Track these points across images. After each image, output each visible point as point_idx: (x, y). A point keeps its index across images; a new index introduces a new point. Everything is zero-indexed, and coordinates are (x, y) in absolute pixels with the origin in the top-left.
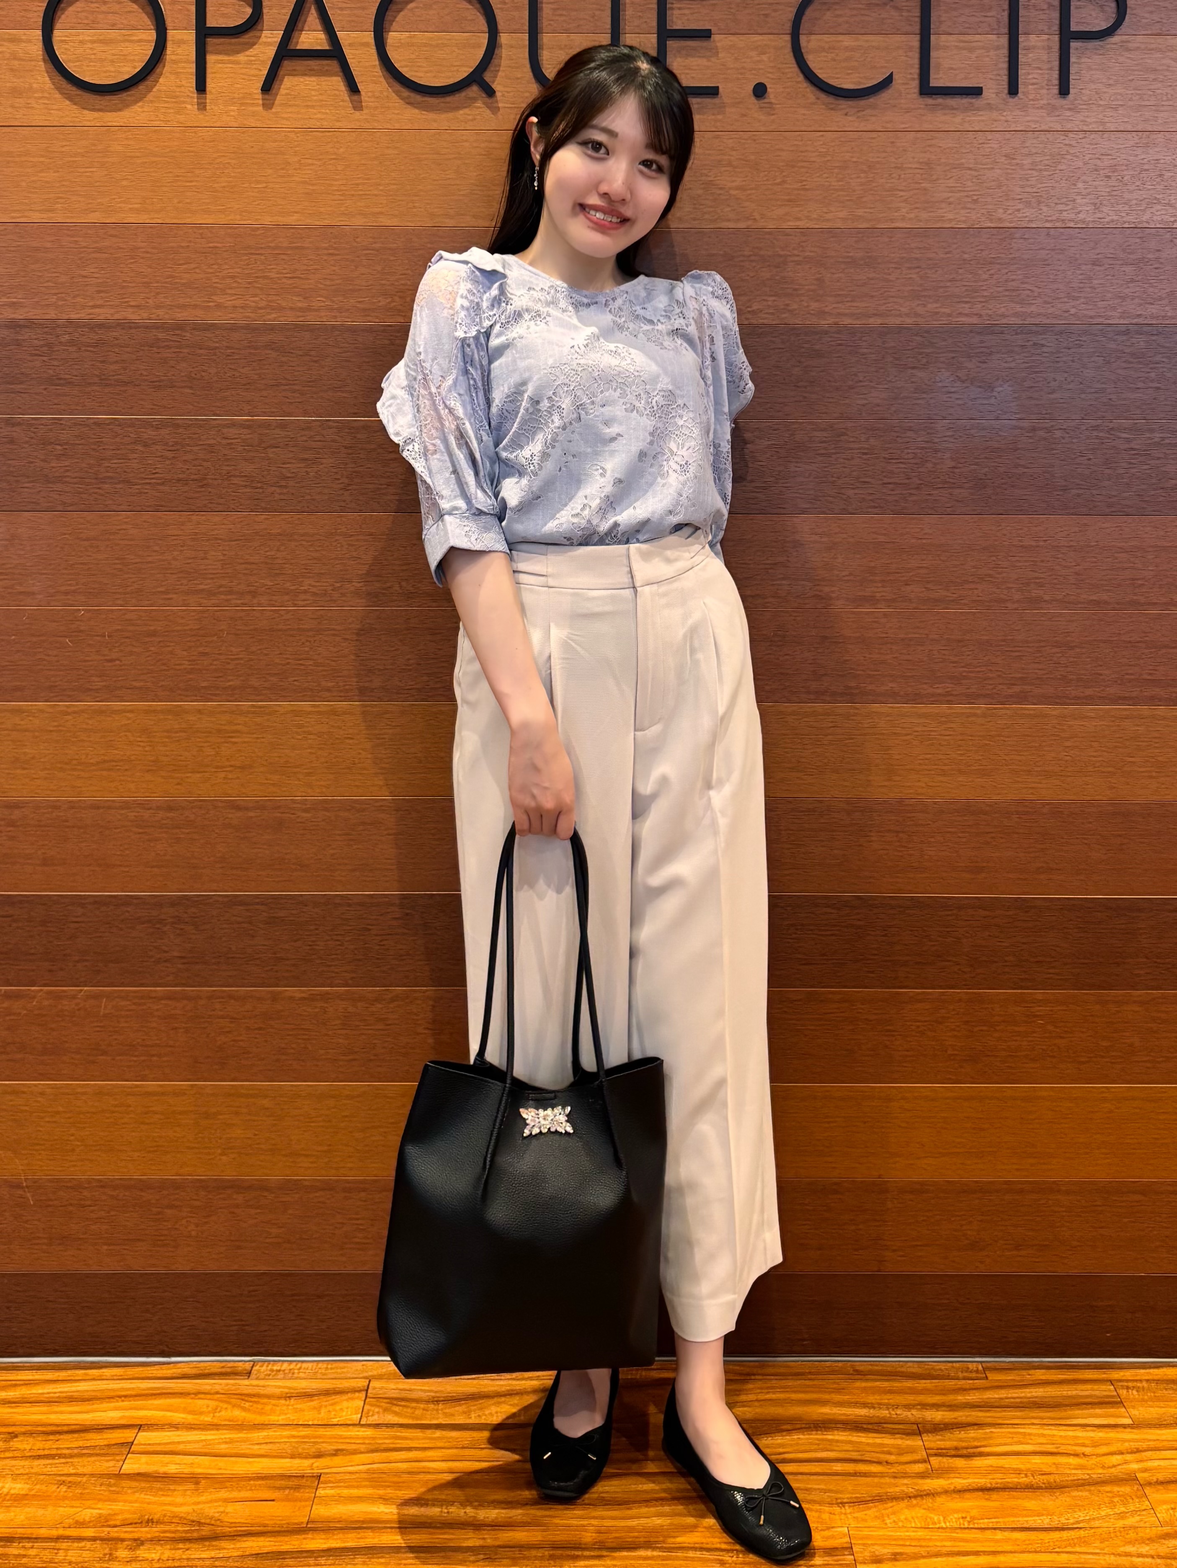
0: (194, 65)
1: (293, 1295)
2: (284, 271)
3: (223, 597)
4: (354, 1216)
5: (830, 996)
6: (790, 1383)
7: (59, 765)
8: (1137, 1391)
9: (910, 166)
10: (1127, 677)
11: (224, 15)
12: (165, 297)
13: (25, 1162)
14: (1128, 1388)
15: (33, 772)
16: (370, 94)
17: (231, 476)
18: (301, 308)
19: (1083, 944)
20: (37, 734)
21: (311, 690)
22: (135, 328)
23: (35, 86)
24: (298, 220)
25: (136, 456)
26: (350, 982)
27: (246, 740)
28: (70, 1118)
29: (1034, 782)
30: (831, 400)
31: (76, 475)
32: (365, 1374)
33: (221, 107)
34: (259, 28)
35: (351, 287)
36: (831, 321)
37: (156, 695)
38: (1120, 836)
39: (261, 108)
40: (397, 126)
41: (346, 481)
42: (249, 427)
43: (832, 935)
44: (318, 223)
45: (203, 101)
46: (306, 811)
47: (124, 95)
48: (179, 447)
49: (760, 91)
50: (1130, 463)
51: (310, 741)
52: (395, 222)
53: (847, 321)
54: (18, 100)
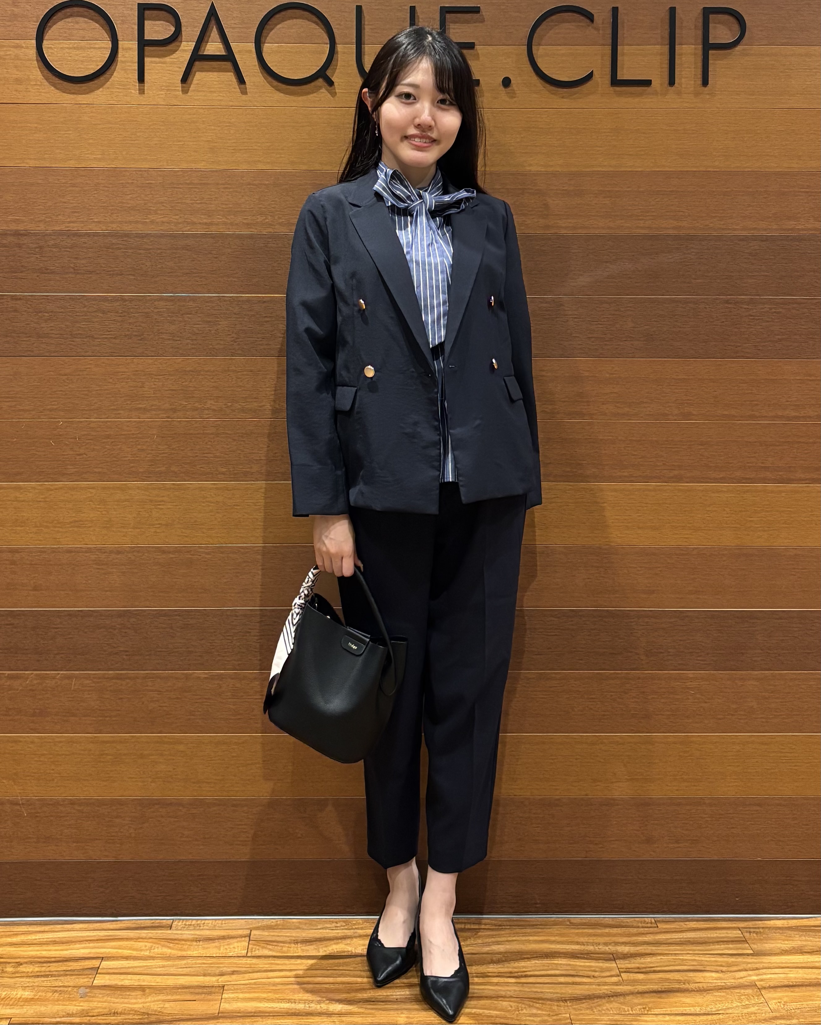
0: (137, 64)
1: (199, 875)
2: (196, 199)
3: (154, 412)
4: (240, 823)
5: (554, 675)
6: (529, 931)
7: (45, 524)
8: (756, 934)
9: (605, 131)
10: (748, 465)
11: (156, 32)
12: (118, 216)
13: (21, 788)
14: (750, 932)
15: (28, 528)
16: (252, 84)
17: (159, 333)
18: (206, 223)
19: (719, 641)
20: (31, 503)
21: (212, 473)
22: (97, 236)
23: (31, 76)
24: (204, 166)
25: (96, 320)
26: (237, 667)
27: (169, 506)
28: (51, 758)
29: (687, 534)
30: (553, 283)
31: (58, 332)
32: (248, 927)
33: (154, 92)
34: (179, 39)
35: (239, 210)
36: (553, 231)
37: (109, 477)
38: (744, 569)
39: (181, 93)
40: (270, 104)
41: (235, 336)
42: (172, 301)
43: (556, 635)
44: (217, 168)
45: (142, 88)
46: (208, 554)
47: (91, 84)
48: (125, 314)
49: (507, 82)
50: (749, 325)
51: (211, 508)
52: (268, 167)
53: (563, 232)
54: (19, 86)
